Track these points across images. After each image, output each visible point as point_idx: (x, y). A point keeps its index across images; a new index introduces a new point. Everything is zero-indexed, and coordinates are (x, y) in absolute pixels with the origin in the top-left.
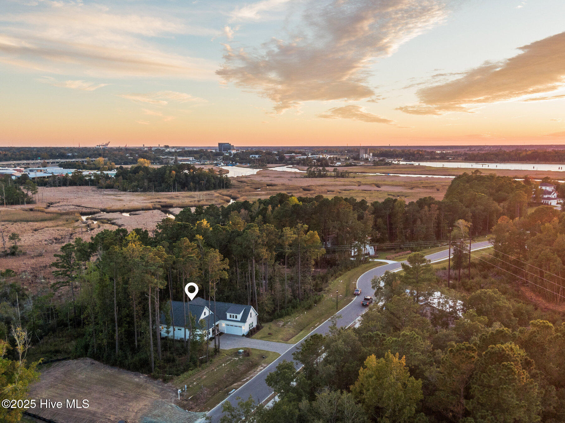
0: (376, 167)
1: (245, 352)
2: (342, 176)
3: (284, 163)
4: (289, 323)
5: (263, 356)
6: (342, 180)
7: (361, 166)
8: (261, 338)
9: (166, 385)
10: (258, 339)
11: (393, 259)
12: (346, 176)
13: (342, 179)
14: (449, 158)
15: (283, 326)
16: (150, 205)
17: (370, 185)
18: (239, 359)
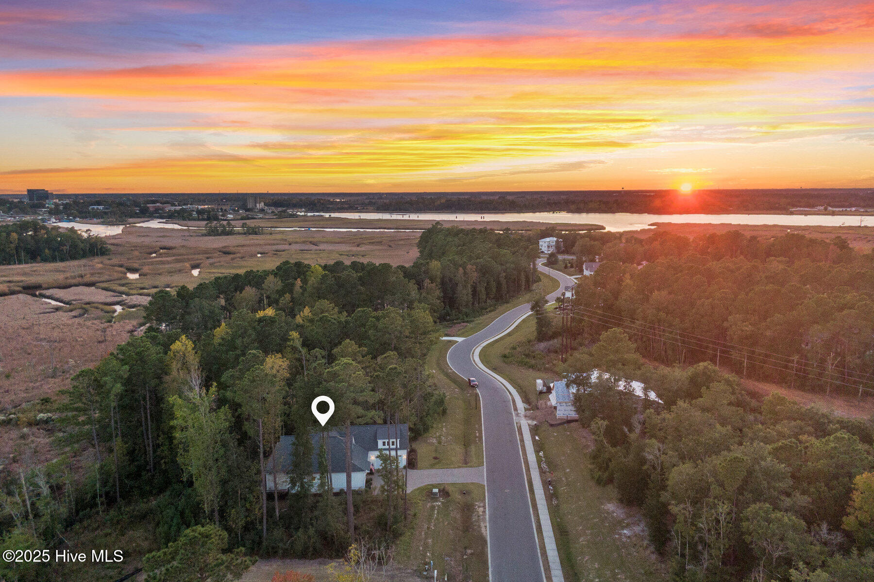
1: (440, 491)
2: (255, 233)
3: (148, 217)
4: (443, 438)
5: (465, 492)
6: (260, 238)
7: (261, 218)
8: (431, 466)
11: (457, 335)
12: (259, 232)
13: (254, 237)
14: (357, 207)
15: (439, 443)
16: (3, 287)
18: (443, 503)
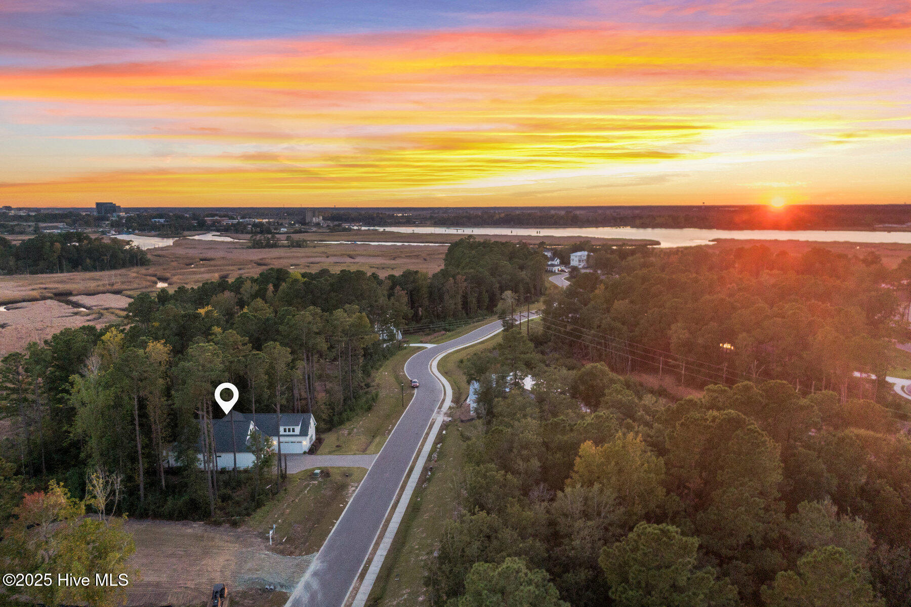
0: (333, 234)
1: (322, 472)
2: (299, 246)
3: (204, 230)
4: (355, 430)
5: (347, 474)
6: (301, 251)
7: (314, 232)
8: (330, 453)
9: (239, 530)
10: (325, 454)
11: (430, 342)
12: (303, 246)
15: (349, 434)
16: (35, 294)
17: (342, 255)
18: (319, 482)
